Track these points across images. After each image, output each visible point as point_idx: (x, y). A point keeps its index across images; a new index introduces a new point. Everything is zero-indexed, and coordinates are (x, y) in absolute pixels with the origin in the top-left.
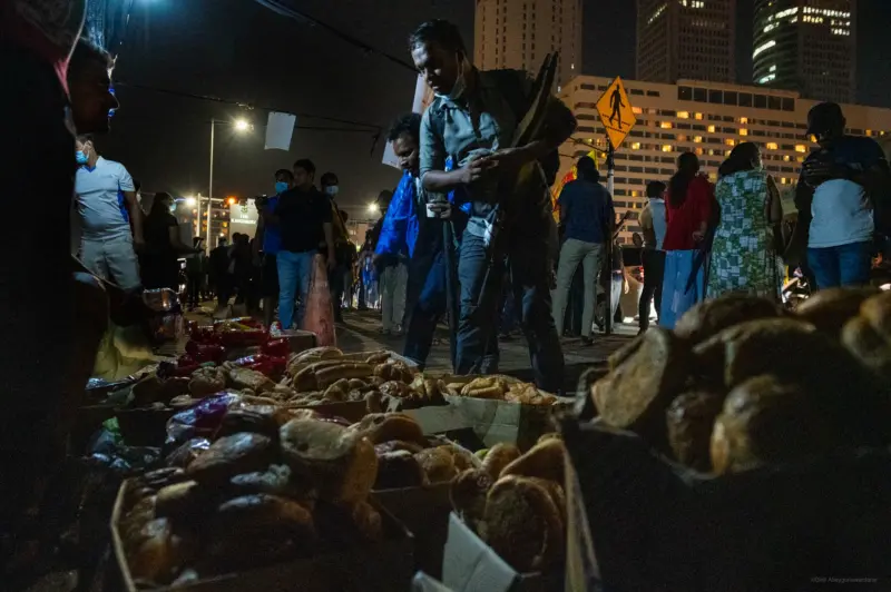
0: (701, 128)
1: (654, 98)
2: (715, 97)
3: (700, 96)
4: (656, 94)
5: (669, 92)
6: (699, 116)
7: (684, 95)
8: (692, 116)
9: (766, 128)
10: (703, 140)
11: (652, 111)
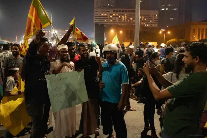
0: (118, 17)
1: (109, 12)
2: (120, 11)
3: (117, 11)
4: (109, 11)
5: (111, 11)
6: (117, 15)
7: (114, 11)
8: (116, 15)
9: (130, 16)
10: (118, 19)
11: (108, 14)
